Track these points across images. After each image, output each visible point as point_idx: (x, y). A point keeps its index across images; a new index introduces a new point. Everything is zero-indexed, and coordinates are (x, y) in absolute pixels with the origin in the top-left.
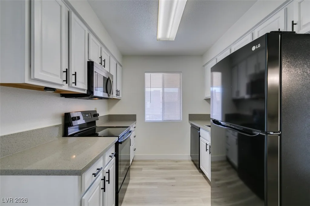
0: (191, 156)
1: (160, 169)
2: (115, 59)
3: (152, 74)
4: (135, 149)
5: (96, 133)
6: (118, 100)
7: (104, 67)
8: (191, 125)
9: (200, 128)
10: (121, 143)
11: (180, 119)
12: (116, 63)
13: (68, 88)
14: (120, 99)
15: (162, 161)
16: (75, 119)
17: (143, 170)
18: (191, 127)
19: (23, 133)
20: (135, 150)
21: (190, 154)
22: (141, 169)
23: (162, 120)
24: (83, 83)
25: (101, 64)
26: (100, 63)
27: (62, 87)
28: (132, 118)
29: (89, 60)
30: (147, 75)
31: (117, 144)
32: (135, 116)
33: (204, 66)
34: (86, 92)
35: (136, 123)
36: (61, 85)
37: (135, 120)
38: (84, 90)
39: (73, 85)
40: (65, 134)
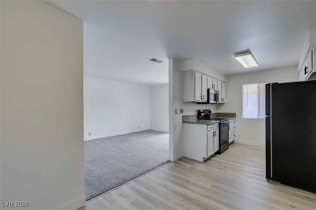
2: (218, 79)
3: (248, 85)
10: (222, 124)
12: (221, 82)
14: (224, 103)
16: (202, 112)
20: (234, 136)
23: (257, 118)
25: (212, 88)
29: (208, 88)
32: (235, 114)
34: (206, 102)
35: (235, 119)
36: (200, 101)
37: (235, 116)
38: (206, 101)
39: (203, 100)
40: (199, 118)
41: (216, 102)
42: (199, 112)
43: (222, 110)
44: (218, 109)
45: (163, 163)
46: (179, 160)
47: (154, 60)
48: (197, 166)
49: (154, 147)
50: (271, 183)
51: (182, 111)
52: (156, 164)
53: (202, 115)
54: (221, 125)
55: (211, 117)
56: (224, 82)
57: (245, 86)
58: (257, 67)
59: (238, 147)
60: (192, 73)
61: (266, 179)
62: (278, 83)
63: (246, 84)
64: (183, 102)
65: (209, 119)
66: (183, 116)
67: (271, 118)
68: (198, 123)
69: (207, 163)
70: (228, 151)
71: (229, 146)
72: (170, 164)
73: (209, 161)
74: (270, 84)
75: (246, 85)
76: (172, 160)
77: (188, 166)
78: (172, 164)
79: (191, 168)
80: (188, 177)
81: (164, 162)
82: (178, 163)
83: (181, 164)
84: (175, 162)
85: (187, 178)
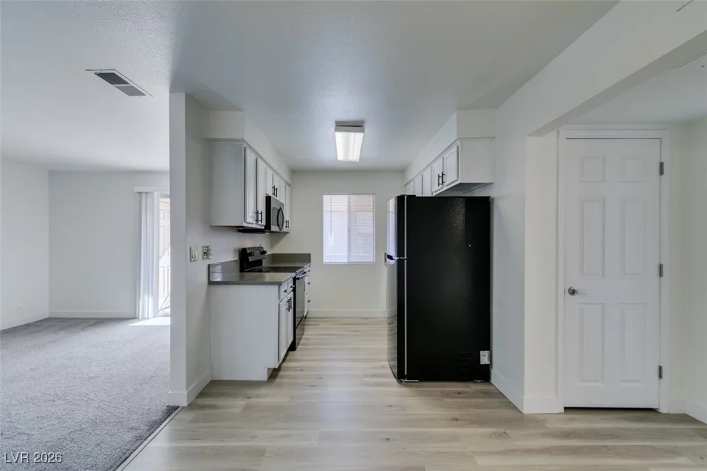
2: (281, 177)
3: (333, 196)
4: (309, 300)
6: (286, 233)
7: (276, 197)
10: (298, 279)
11: (372, 260)
12: (285, 185)
14: (289, 231)
16: (250, 254)
20: (309, 302)
23: (347, 261)
25: (273, 195)
28: (306, 258)
31: (295, 279)
32: (309, 255)
33: (406, 185)
34: (263, 228)
36: (253, 224)
37: (309, 261)
38: (262, 226)
39: (260, 222)
40: (242, 270)
41: (280, 229)
42: (244, 254)
43: (283, 248)
44: (273, 245)
45: (155, 422)
46: (202, 394)
47: (111, 78)
48: (259, 396)
49: (91, 375)
50: (406, 386)
51: (206, 254)
52: (129, 437)
53: (250, 260)
54: (297, 281)
55: (265, 264)
56: (289, 185)
57: (326, 198)
58: (356, 162)
59: (318, 325)
60: (240, 149)
61: (394, 380)
62: (414, 196)
63: (329, 194)
64: (211, 226)
65: (261, 271)
66: (209, 265)
67: (405, 261)
68: (241, 282)
69: (278, 380)
70: (306, 339)
71: (306, 327)
72: (178, 416)
73: (281, 373)
74: (404, 196)
75: (329, 196)
76: (184, 402)
77: (237, 404)
78: (189, 415)
79: (246, 408)
80: (252, 437)
81: (154, 418)
82: (203, 407)
83: (214, 407)
84: (191, 406)
85: (252, 443)
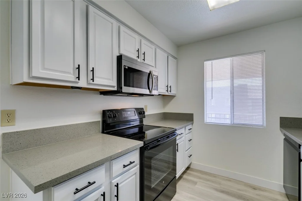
0: (284, 186)
1: (223, 192)
3: (214, 61)
4: (191, 155)
5: (143, 131)
6: (173, 97)
7: (144, 61)
8: (284, 135)
9: (300, 146)
11: (262, 124)
12: (166, 55)
13: (87, 85)
14: (175, 96)
15: (229, 180)
16: (111, 116)
17: (196, 186)
18: (284, 139)
19: (55, 127)
20: (190, 157)
21: (282, 184)
22: (195, 183)
23: (230, 123)
24: (110, 79)
25: (138, 58)
26: (138, 56)
27: (78, 84)
29: (120, 54)
30: (208, 64)
32: (192, 115)
34: (115, 89)
35: (192, 124)
41: (150, 92)
44: (165, 105)
75: (210, 62)
